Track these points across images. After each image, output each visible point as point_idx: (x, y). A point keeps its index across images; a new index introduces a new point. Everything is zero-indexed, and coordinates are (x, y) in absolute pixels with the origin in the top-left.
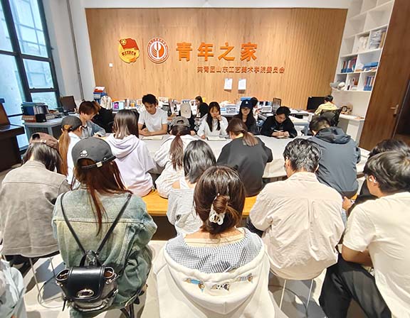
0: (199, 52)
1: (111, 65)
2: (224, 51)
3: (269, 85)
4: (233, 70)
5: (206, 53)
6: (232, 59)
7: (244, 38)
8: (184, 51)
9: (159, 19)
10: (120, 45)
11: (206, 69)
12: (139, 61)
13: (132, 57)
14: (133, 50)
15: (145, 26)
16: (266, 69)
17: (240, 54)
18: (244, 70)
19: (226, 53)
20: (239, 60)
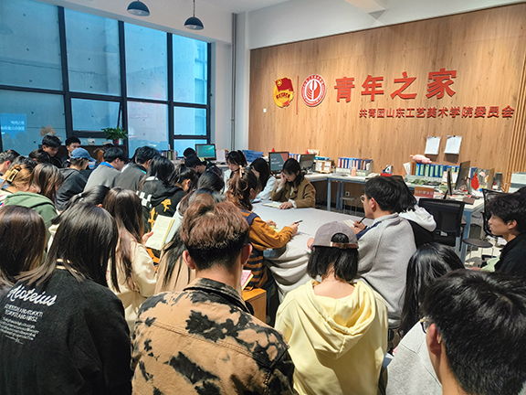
0: (364, 90)
1: (265, 110)
2: (400, 85)
3: (479, 138)
4: (413, 113)
5: (373, 89)
6: (413, 97)
7: (434, 63)
8: (344, 88)
10: (276, 87)
11: (372, 112)
12: (293, 104)
13: (286, 100)
14: (287, 91)
16: (474, 112)
17: (426, 88)
18: (432, 113)
19: (403, 88)
20: (424, 98)
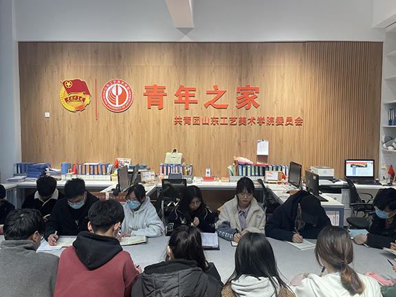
0: (177, 98)
1: (47, 115)
2: (212, 97)
3: (281, 141)
4: (227, 121)
5: (187, 99)
6: (225, 107)
7: (240, 80)
8: (155, 96)
9: (120, 56)
10: (64, 89)
11: (187, 120)
15: (100, 64)
16: (275, 120)
17: (235, 100)
18: (243, 122)
19: (216, 100)
20: (235, 108)
